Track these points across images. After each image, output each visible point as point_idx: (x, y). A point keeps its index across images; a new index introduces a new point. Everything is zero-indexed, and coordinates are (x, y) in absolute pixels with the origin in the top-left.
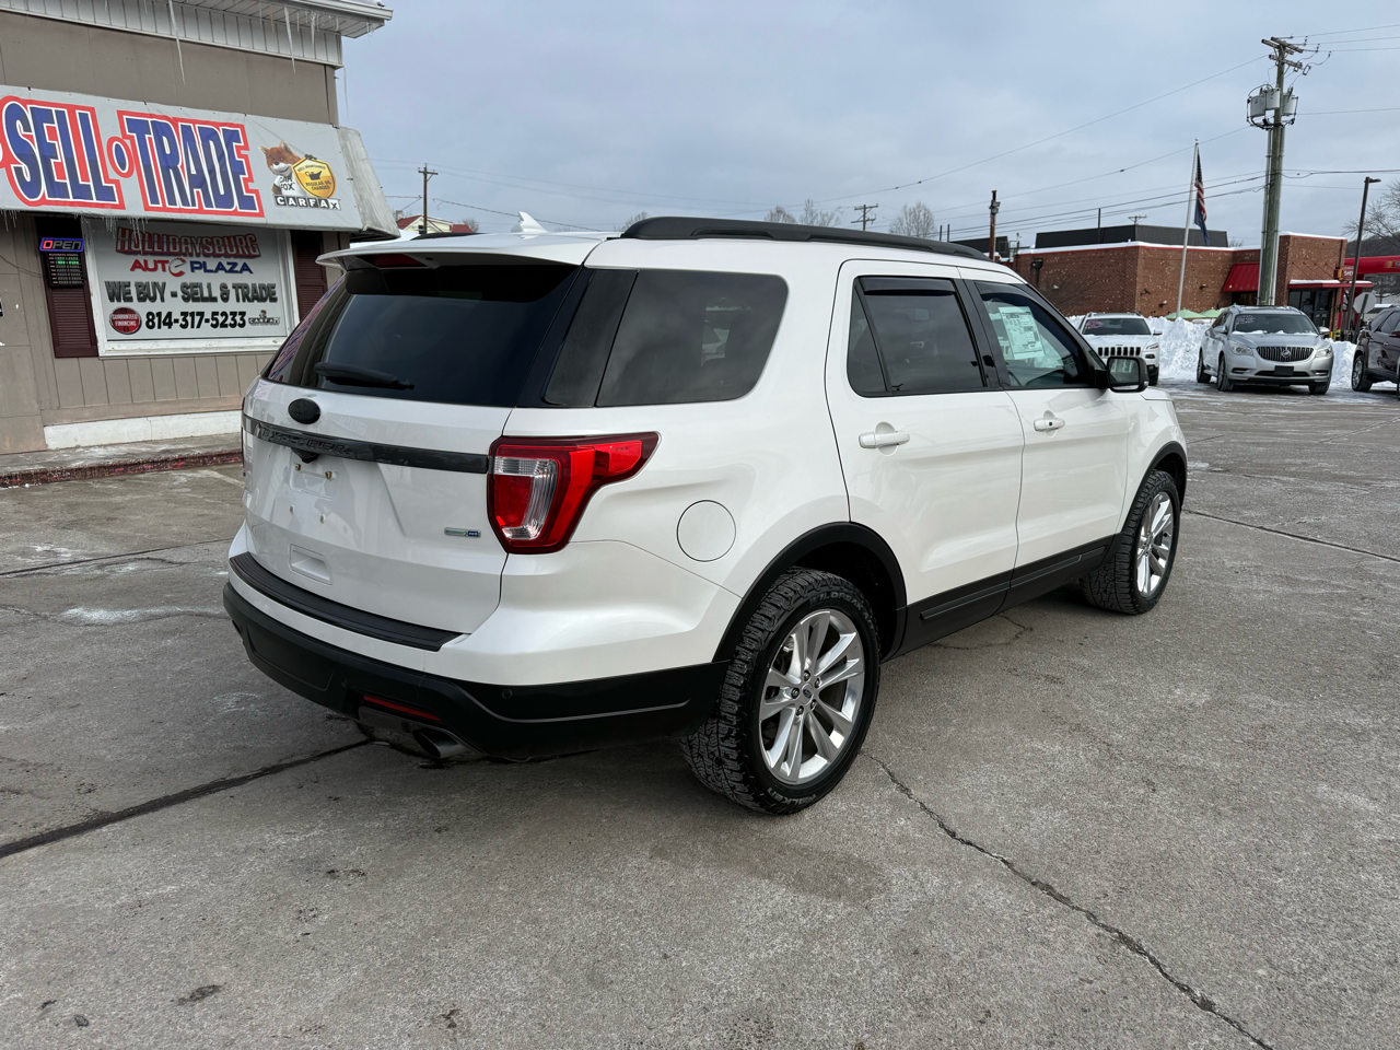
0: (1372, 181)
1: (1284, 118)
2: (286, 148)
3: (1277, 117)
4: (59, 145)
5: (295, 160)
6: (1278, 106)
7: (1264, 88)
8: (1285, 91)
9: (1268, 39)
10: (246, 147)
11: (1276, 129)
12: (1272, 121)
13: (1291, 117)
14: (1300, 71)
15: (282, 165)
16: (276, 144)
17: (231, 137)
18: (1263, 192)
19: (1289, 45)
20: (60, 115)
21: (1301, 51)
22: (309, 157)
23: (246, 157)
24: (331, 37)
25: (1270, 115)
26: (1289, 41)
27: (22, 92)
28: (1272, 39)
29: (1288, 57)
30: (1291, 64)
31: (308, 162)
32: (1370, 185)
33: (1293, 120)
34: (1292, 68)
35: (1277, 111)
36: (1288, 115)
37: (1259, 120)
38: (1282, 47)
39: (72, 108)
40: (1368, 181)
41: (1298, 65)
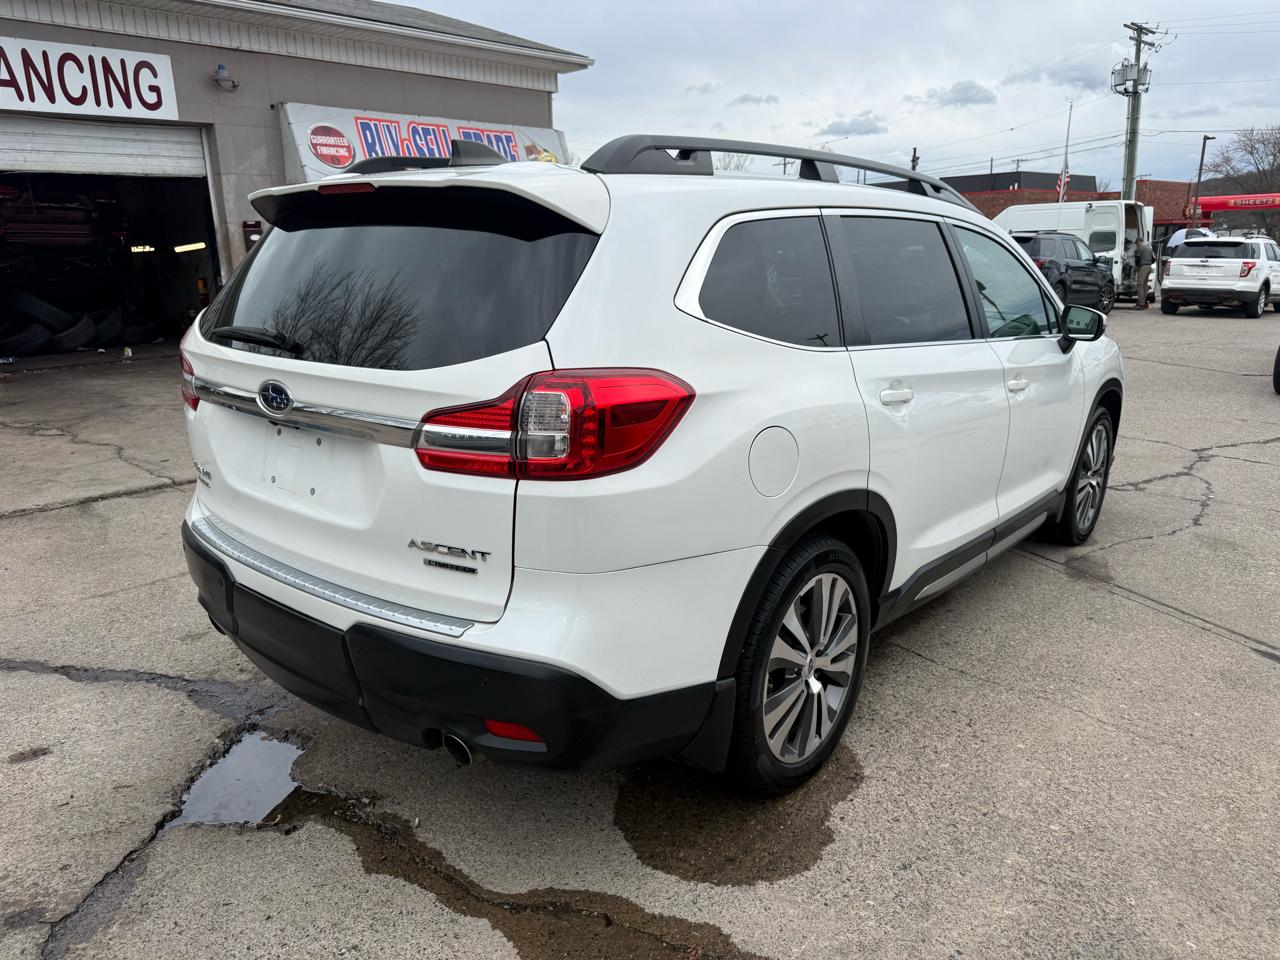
0: (1208, 138)
1: (1140, 87)
2: (534, 146)
3: (1135, 86)
4: (435, 148)
5: (539, 153)
6: (1136, 77)
7: (1126, 63)
8: (1142, 65)
9: (1129, 24)
10: (516, 146)
11: (1134, 96)
12: (1131, 89)
13: (1146, 86)
14: (1153, 49)
15: (533, 156)
16: (529, 143)
17: (509, 139)
18: (1123, 147)
19: (1145, 29)
20: (434, 130)
21: (1154, 33)
22: (545, 150)
23: (516, 151)
24: (552, 75)
25: (1129, 85)
26: (1144, 26)
27: (416, 118)
28: (1132, 24)
29: (1145, 38)
30: (1146, 43)
31: (545, 154)
32: (1208, 141)
33: (1147, 89)
34: (1147, 47)
35: (1135, 81)
36: (1143, 84)
37: (1121, 88)
38: (1140, 30)
39: (438, 126)
40: (1206, 138)
41: (1152, 45)
